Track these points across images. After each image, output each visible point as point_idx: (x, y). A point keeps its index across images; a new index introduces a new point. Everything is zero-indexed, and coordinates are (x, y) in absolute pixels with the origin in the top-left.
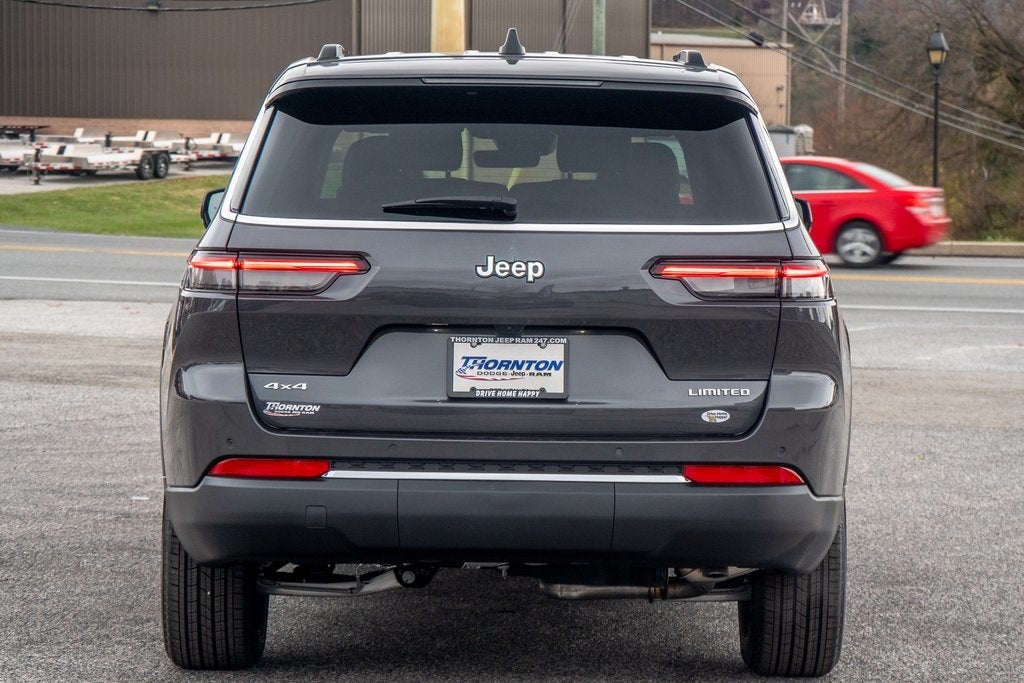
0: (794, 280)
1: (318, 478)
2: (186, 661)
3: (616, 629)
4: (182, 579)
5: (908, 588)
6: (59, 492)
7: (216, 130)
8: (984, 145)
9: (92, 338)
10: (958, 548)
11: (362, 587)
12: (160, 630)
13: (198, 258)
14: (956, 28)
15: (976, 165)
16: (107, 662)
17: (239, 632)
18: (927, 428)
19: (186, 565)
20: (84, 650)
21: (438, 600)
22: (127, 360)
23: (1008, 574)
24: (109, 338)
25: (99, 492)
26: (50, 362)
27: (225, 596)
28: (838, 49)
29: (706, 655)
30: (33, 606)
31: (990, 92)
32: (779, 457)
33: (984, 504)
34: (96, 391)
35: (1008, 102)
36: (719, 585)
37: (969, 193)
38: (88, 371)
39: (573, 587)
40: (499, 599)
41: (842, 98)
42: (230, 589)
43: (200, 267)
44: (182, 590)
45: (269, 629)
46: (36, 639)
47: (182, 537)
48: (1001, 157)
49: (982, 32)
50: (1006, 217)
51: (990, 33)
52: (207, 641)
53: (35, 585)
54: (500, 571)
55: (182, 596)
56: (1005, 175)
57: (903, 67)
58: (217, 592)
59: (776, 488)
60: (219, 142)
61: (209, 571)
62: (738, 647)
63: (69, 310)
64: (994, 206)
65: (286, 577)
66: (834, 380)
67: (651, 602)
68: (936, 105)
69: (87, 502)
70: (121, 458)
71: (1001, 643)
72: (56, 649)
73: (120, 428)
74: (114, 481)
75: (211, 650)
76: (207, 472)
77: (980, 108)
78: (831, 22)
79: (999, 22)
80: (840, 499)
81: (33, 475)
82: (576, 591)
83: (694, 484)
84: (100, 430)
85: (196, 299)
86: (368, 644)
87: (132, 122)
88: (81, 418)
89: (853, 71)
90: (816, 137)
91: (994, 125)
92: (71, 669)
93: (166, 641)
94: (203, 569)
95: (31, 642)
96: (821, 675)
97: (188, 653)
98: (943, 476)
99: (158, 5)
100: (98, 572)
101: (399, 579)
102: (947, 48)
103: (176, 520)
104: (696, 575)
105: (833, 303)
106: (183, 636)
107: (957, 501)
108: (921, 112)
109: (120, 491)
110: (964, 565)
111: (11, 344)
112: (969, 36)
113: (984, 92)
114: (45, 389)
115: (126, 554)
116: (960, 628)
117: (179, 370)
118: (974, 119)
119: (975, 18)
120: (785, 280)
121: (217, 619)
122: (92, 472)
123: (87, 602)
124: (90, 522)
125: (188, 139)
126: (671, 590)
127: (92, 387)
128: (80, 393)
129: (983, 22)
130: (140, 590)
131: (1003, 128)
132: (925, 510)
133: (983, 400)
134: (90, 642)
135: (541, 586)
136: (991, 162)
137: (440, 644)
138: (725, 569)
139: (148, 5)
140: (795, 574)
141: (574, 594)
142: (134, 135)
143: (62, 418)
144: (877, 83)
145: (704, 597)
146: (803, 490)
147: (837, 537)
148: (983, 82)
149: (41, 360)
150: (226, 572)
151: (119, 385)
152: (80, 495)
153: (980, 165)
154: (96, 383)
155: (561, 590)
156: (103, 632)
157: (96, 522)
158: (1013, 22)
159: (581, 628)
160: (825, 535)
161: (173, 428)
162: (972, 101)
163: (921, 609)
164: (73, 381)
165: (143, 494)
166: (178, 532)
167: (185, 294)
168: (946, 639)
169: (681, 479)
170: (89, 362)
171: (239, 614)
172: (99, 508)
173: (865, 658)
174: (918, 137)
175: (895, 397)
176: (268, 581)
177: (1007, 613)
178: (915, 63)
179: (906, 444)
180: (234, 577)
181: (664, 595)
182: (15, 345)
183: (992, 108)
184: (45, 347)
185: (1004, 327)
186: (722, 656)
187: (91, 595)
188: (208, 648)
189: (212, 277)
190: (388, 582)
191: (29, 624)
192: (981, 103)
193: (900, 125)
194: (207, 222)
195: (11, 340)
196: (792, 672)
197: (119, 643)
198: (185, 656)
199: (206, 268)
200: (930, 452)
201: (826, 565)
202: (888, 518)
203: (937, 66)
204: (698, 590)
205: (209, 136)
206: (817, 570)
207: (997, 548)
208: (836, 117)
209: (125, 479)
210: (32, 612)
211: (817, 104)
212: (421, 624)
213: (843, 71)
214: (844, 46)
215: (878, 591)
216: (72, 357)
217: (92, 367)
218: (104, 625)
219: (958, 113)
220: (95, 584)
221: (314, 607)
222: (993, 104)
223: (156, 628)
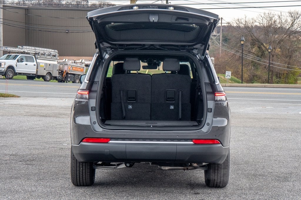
0: (218, 96)
1: (107, 143)
2: (76, 184)
3: (175, 176)
4: (75, 166)
5: (242, 165)
6: (46, 143)
7: (81, 59)
8: (252, 62)
9: (54, 106)
10: (253, 156)
11: (117, 167)
12: (70, 176)
13: (79, 91)
14: (246, 36)
15: (251, 66)
16: (58, 184)
17: (89, 178)
18: (243, 127)
19: (76, 162)
20: (53, 181)
21: (134, 169)
22: (62, 111)
23: (265, 162)
24: (57, 106)
25: (56, 143)
26: (44, 112)
27: (86, 169)
28: (219, 40)
29: (197, 182)
30: (41, 170)
31: (254, 50)
32: (214, 138)
33: (258, 145)
34: (55, 119)
35: (258, 52)
36: (200, 167)
37: (249, 73)
38: (53, 114)
39: (166, 167)
40: (148, 169)
41: (220, 52)
42: (86, 168)
43: (80, 94)
44: (75, 168)
45: (96, 176)
46: (42, 178)
47: (75, 156)
48: (256, 64)
49: (252, 37)
50: (257, 78)
51: (253, 37)
52: (81, 180)
53: (41, 166)
54: (150, 164)
55: (75, 169)
56: (257, 69)
57: (234, 45)
58: (83, 169)
59: (214, 145)
60: (82, 61)
61: (82, 164)
62: (204, 180)
63: (48, 100)
64: (255, 75)
65: (100, 165)
66: (227, 119)
67: (184, 170)
68: (242, 53)
69: (53, 145)
70: (61, 135)
71: (265, 179)
72: (46, 181)
73: (60, 128)
74: (59, 140)
75: (82, 181)
76: (81, 141)
77: (251, 54)
78: (218, 34)
79: (255, 35)
80: (229, 147)
81: (41, 139)
82: (167, 168)
83: (195, 144)
84: (56, 128)
85: (79, 101)
86: (118, 180)
87: (62, 57)
88: (51, 125)
89: (223, 45)
90: (215, 60)
91: (255, 57)
92: (50, 186)
93: (72, 180)
94: (80, 163)
95: (40, 179)
96: (224, 187)
97: (77, 182)
98: (248, 138)
99: (68, 31)
100: (56, 162)
101: (126, 165)
102: (245, 41)
103: (74, 152)
104: (195, 165)
105: (227, 102)
106: (76, 178)
107: (252, 144)
108: (239, 54)
109: (60, 142)
110: (254, 160)
111: (35, 108)
112: (249, 38)
113: (252, 50)
114: (43, 118)
115: (62, 158)
116: (255, 175)
117: (75, 118)
118: (250, 56)
119: (250, 34)
120: (216, 96)
121: (84, 175)
122: (54, 138)
123: (53, 169)
124: (54, 150)
125: (75, 61)
126: (189, 168)
127: (54, 118)
128: (51, 119)
129: (252, 35)
130: (65, 167)
131: (257, 58)
132: (244, 147)
133: (255, 120)
134: (54, 179)
135: (159, 167)
136: (254, 66)
137: (135, 180)
138: (202, 163)
139: (66, 31)
140: (218, 164)
141: (167, 169)
142: (63, 60)
143: (47, 125)
144: (228, 48)
145: (197, 169)
146: (220, 145)
147: (228, 156)
148: (252, 48)
149: (42, 111)
150: (86, 164)
151: (60, 117)
152: (51, 143)
153: (252, 66)
154: (55, 117)
155: (163, 168)
156: (57, 177)
157: (55, 150)
158: (259, 34)
159: (167, 176)
160: (225, 155)
161: (73, 129)
162: (250, 52)
163: (245, 171)
164: (50, 117)
165: (66, 143)
166: (74, 155)
167: (76, 100)
168: (252, 178)
169: (192, 143)
170: (53, 112)
171: (89, 174)
172: (56, 147)
173: (234, 183)
174: (238, 60)
175: (236, 120)
176: (95, 166)
177: (265, 172)
178: (237, 44)
179: (239, 131)
180: (87, 165)
181: (187, 169)
182: (36, 108)
183: (254, 54)
184: (43, 108)
185: (259, 103)
186: (200, 182)
187: (54, 168)
188: (81, 181)
189: (83, 96)
190: (123, 166)
191: (40, 175)
192: (251, 53)
193: (234, 57)
194: (81, 83)
195: (35, 107)
196: (217, 187)
197: (61, 179)
198: (76, 183)
199: (81, 94)
200: (245, 133)
201: (225, 162)
202: (236, 148)
203: (242, 45)
204: (195, 168)
205: (80, 60)
206: (223, 163)
207: (262, 156)
208: (219, 56)
209: (62, 140)
210: (41, 172)
211: (215, 53)
212: (130, 175)
213: (221, 45)
214: (221, 40)
215: (235, 166)
216: (49, 111)
217: (54, 113)
218: (57, 175)
219: (247, 55)
220: (55, 165)
221: (106, 171)
222: (254, 53)
223: (69, 176)
